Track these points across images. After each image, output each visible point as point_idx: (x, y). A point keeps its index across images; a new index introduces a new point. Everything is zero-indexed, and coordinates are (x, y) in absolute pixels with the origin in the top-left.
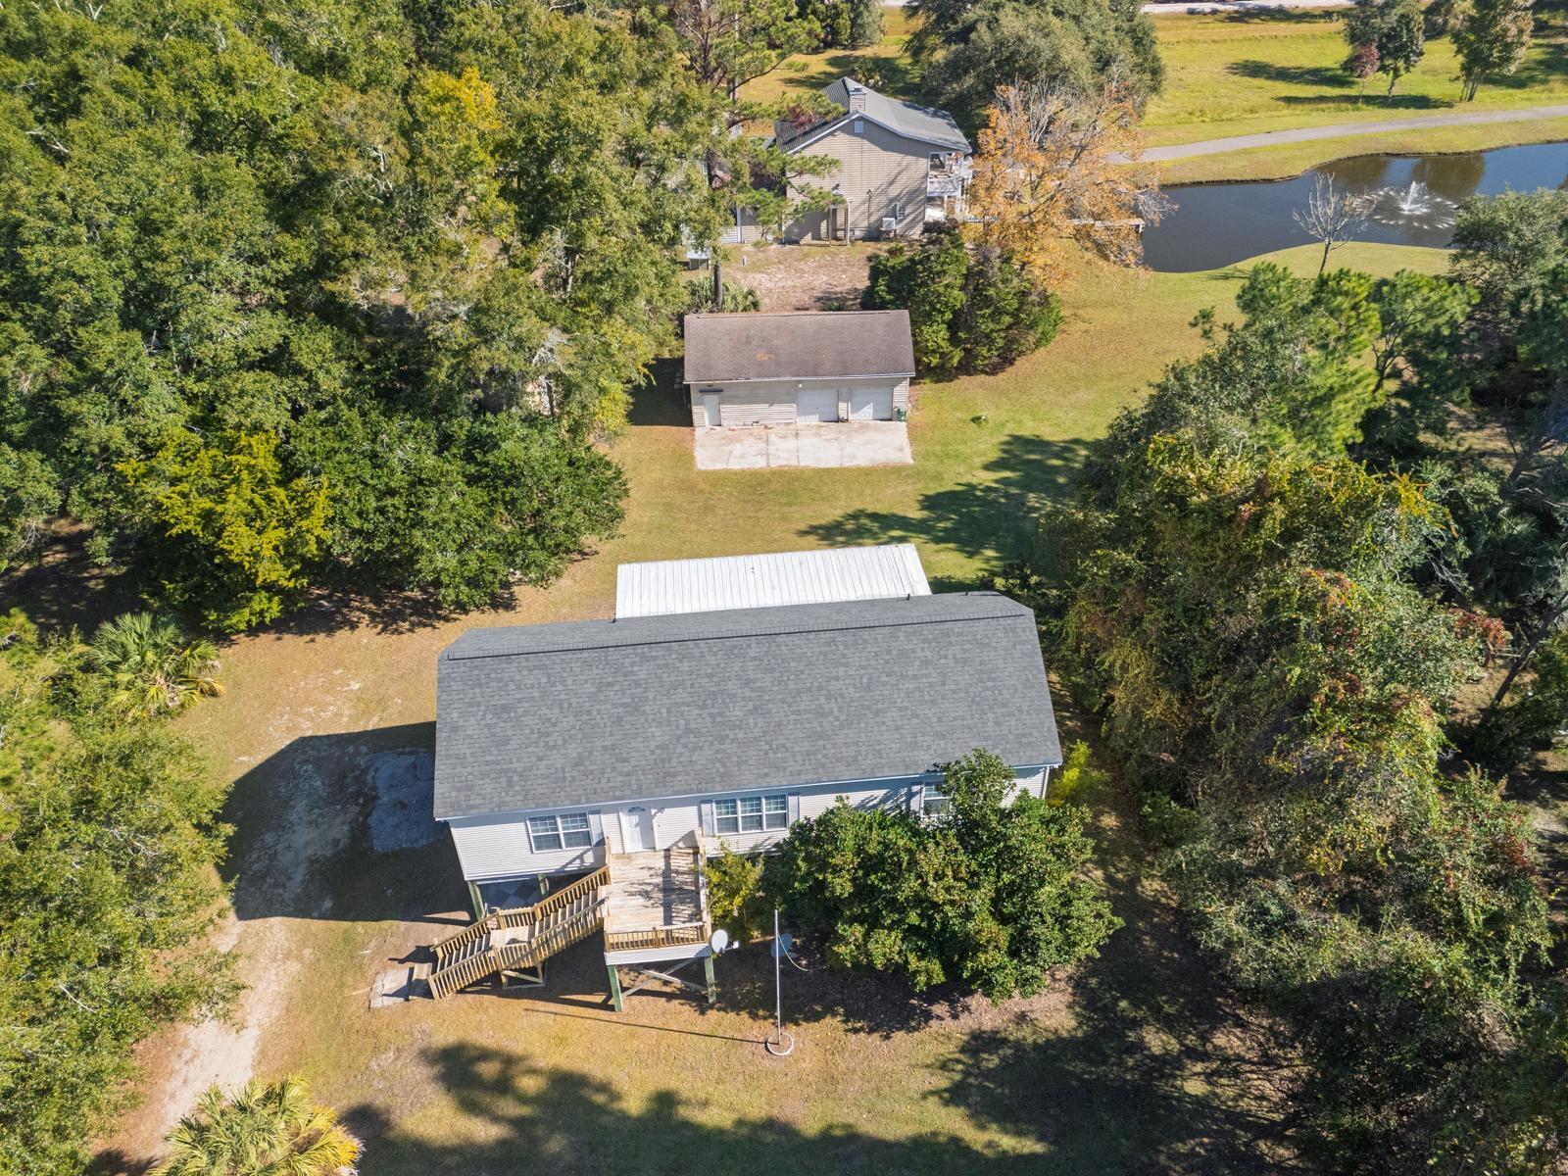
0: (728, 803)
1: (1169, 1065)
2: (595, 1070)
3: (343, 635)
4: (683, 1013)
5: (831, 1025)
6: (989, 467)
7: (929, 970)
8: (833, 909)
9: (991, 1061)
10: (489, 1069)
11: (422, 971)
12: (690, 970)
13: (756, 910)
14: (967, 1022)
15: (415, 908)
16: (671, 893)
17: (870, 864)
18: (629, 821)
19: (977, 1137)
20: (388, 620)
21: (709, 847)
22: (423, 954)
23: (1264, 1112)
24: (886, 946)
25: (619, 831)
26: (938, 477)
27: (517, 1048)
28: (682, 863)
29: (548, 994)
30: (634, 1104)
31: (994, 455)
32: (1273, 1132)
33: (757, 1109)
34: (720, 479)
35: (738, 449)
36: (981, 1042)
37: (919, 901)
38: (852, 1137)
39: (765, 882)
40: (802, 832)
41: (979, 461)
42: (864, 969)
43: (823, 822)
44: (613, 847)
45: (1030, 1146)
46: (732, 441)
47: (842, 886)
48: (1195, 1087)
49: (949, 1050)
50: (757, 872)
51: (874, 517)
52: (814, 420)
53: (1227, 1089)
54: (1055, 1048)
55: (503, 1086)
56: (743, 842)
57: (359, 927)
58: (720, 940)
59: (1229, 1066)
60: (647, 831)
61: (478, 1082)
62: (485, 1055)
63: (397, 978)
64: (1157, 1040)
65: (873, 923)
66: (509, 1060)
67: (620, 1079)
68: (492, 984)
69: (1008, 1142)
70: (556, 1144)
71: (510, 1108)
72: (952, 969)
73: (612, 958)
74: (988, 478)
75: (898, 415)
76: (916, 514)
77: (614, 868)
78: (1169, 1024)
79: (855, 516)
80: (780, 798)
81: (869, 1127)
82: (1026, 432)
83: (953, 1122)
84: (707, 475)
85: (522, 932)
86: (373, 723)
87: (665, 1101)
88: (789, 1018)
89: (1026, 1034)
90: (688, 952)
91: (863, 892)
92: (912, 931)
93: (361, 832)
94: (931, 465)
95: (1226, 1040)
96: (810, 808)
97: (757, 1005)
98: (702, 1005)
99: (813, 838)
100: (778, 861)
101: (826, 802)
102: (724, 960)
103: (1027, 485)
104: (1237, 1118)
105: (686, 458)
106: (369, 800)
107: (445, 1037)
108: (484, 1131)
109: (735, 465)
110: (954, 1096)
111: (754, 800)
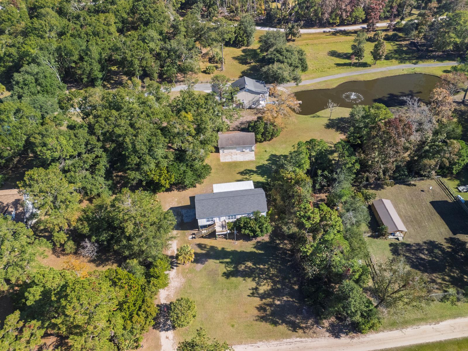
0: (229, 216)
1: (279, 244)
2: (215, 246)
3: (172, 192)
4: (225, 240)
5: (241, 241)
6: (267, 160)
7: (252, 234)
8: (241, 228)
9: (259, 244)
10: (203, 246)
11: (194, 236)
12: (225, 235)
13: (233, 228)
14: (257, 240)
15: (192, 229)
16: (223, 226)
17: (245, 223)
18: (218, 218)
19: (257, 251)
20: (179, 189)
21: (227, 221)
22: (194, 234)
23: (288, 249)
24: (247, 232)
25: (216, 220)
26: (259, 163)
27: (206, 243)
28: (224, 223)
29: (209, 238)
30: (220, 249)
31: (268, 158)
32: (289, 250)
33: (233, 249)
34: (225, 164)
35: (227, 157)
36: (258, 242)
37: (250, 227)
38: (243, 252)
39: (234, 225)
40: (238, 219)
41: (266, 159)
42: (245, 234)
43: (240, 218)
44: (216, 222)
45: (263, 252)
46: (226, 156)
47: (242, 225)
48: (281, 246)
49: (255, 243)
50: (232, 224)
51: (249, 170)
52: (239, 152)
53: (285, 246)
54: (267, 242)
55: (205, 247)
56: (231, 220)
57: (185, 231)
58: (229, 231)
59: (286, 244)
60: (220, 219)
61: (202, 247)
62: (203, 244)
63: (191, 237)
64: (278, 242)
65: (245, 229)
66: (205, 245)
67: (218, 247)
68: (202, 237)
69: (260, 252)
70: (212, 253)
71: (206, 249)
72: (254, 234)
73: (217, 234)
74: (266, 163)
75: (253, 151)
76: (255, 170)
77: (216, 224)
78: (279, 240)
79: (245, 170)
80: (235, 216)
81: (245, 250)
82: (273, 153)
83: (254, 250)
84: (222, 162)
85: (205, 231)
86: (180, 205)
87: (223, 249)
88: (237, 240)
89: (263, 241)
90: (225, 233)
91: (244, 226)
92: (250, 230)
93: (182, 220)
94: (258, 160)
95: (286, 242)
96: (239, 217)
97: (233, 239)
98: (227, 239)
99: (239, 220)
100: (235, 223)
101: (240, 216)
102: (229, 234)
103: (272, 164)
104: (285, 249)
105: (219, 160)
106: (182, 216)
107: (198, 243)
108: (204, 252)
109: (227, 161)
110: (255, 248)
111: (232, 216)
